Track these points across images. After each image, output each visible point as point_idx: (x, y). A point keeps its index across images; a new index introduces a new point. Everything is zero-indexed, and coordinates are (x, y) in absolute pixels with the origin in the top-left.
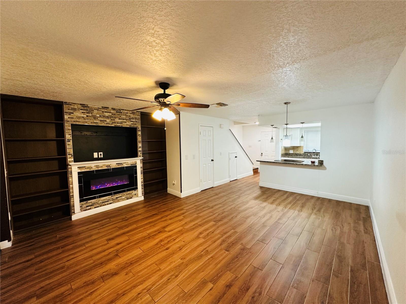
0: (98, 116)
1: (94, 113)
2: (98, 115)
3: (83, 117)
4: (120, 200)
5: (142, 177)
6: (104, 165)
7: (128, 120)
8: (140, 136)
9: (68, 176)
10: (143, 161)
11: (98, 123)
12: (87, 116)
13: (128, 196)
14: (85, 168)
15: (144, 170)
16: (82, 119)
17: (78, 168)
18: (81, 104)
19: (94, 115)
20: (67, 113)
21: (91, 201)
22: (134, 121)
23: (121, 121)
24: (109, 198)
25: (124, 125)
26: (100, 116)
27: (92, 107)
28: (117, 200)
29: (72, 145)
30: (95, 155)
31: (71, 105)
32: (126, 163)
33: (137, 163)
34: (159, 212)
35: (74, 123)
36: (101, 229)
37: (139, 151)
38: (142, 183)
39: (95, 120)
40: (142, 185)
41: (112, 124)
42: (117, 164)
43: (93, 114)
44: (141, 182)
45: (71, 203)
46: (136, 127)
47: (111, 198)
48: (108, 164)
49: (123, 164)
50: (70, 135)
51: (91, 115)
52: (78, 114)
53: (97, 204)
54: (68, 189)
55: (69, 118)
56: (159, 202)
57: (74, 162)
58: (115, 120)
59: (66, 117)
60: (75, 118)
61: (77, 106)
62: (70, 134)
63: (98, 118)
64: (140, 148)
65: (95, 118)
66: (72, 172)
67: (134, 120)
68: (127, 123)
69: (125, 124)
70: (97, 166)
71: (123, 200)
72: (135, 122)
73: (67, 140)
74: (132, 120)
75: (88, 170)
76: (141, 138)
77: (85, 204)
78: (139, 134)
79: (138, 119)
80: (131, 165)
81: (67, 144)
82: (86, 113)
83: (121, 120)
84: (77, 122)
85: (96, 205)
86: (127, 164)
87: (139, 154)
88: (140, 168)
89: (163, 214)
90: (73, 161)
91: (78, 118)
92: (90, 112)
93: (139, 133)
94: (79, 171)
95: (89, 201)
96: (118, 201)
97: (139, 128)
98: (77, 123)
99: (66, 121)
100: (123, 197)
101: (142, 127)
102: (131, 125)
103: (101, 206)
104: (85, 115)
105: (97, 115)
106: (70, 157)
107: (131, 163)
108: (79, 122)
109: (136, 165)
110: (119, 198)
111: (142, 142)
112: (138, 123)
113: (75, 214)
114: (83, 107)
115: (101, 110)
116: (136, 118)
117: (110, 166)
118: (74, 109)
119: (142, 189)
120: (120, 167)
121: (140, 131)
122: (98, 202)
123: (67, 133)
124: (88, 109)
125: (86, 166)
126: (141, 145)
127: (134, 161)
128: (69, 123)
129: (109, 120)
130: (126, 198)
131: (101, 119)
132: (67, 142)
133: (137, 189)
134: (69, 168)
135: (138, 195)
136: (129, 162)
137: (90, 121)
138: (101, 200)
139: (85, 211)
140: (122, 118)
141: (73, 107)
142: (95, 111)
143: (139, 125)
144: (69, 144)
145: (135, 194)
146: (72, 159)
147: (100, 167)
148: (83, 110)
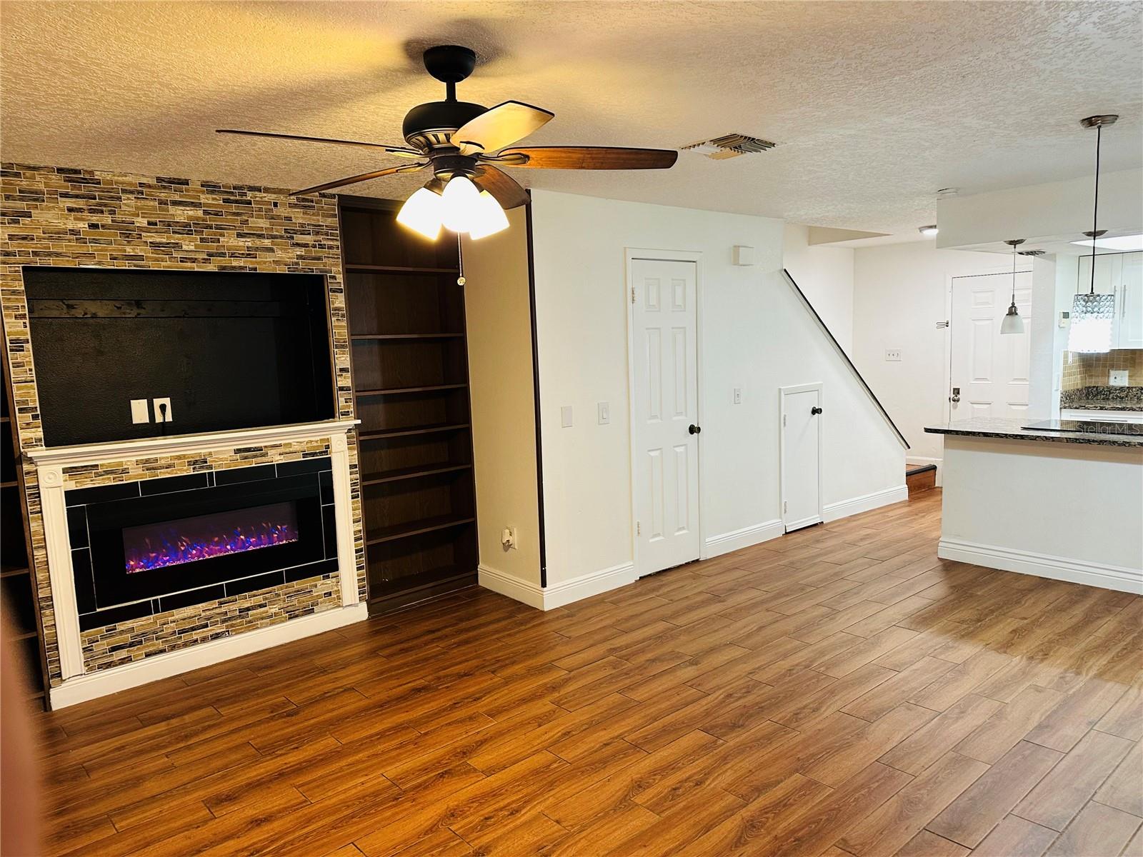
0: (142, 222)
1: (124, 208)
2: (140, 219)
3: (73, 232)
4: (258, 619)
5: (357, 512)
6: (179, 458)
7: (282, 237)
8: (343, 316)
9: (24, 512)
10: (361, 434)
11: (141, 258)
12: (94, 226)
13: (296, 602)
14: (98, 475)
15: (364, 477)
16: (69, 241)
17: (65, 471)
18: (60, 170)
19: (123, 222)
21: (130, 626)
22: (311, 243)
23: (250, 244)
24: (208, 613)
25: (265, 263)
26: (149, 223)
27: (111, 182)
28: (245, 622)
29: (33, 367)
30: (139, 411)
31: (17, 175)
32: (280, 445)
33: (334, 448)
34: (439, 678)
35: (38, 262)
36: (179, 750)
37: (341, 389)
38: (356, 540)
39: (128, 242)
40: (357, 551)
41: (206, 261)
42: (238, 451)
43: (118, 217)
44: (353, 537)
45: (45, 632)
46: (321, 271)
47: (218, 611)
48: (200, 455)
49: (265, 455)
50: (22, 321)
51: (107, 220)
52: (51, 216)
53: (157, 639)
54: (26, 571)
55: (11, 237)
56: (438, 630)
57: (44, 447)
58: (222, 239)
60: (40, 239)
61: (43, 180)
62: (23, 316)
63: (143, 234)
64: (344, 374)
65: (128, 232)
66: (39, 493)
67: (309, 239)
68: (279, 254)
69: (269, 257)
70: (147, 461)
71: (273, 619)
72: (314, 246)
73: (8, 344)
74: (299, 238)
75: (109, 481)
76: (344, 324)
77: (103, 637)
78: (336, 305)
79: (327, 234)
80: (305, 456)
81: (10, 362)
82: (86, 214)
83: (249, 242)
84: (50, 254)
85: (154, 645)
86: (287, 450)
87: (342, 401)
88: (349, 471)
89: (461, 686)
90: (40, 440)
91: (50, 238)
92: (105, 205)
93: (338, 301)
94: (72, 486)
95: (121, 626)
96: (251, 626)
97: (334, 278)
98: (51, 262)
100: (274, 609)
101: (347, 272)
102: (297, 264)
103: (173, 648)
104: (82, 220)
105: (135, 219)
106: (28, 424)
107: (304, 447)
108: (58, 255)
109: (330, 458)
110: (254, 611)
111: (351, 343)
112: (329, 254)
113: (65, 680)
114: (69, 181)
115: (152, 195)
116: (320, 226)
117: (206, 462)
118: (32, 193)
119: (358, 569)
120: (254, 465)
121: (342, 292)
122: (160, 630)
123: (10, 312)
124: (97, 194)
125: (102, 465)
126: (348, 359)
127: (318, 438)
128: (14, 263)
129: (193, 244)
130: (287, 612)
131: (158, 240)
132: (11, 350)
133: (337, 570)
134: (28, 473)
135: (339, 598)
136: (295, 444)
137: (106, 250)
138: (174, 622)
139: (107, 668)
140: (255, 232)
141: (28, 185)
142: (128, 199)
143: (337, 260)
144: (19, 360)
145: (325, 594)
146: (37, 433)
147: (162, 468)
148: (74, 200)
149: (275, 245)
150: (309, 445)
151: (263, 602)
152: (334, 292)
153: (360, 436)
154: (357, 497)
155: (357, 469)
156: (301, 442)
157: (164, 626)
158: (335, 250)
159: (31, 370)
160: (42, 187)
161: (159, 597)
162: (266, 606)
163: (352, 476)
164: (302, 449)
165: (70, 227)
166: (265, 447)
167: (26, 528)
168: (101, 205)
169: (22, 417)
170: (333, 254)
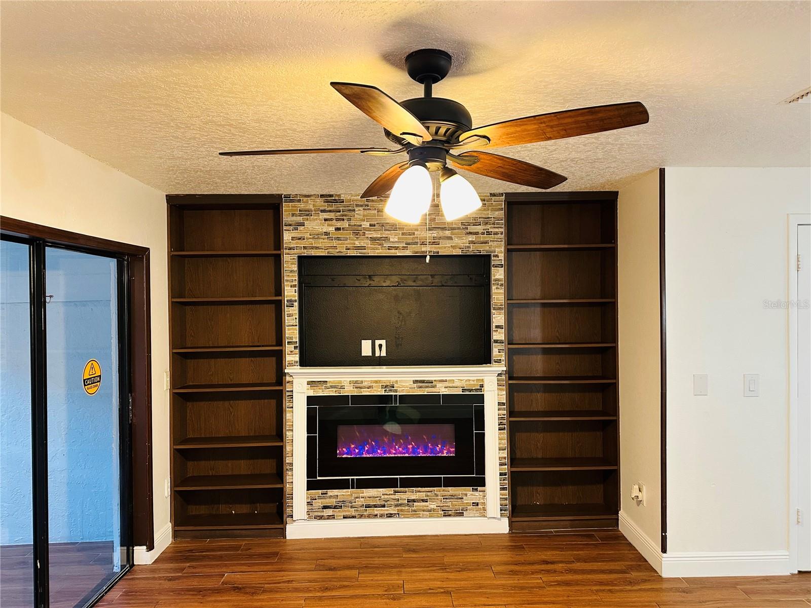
0: (366, 224)
1: (356, 216)
3: (326, 234)
4: (421, 510)
5: (503, 441)
6: (376, 382)
7: (459, 228)
8: (502, 285)
9: (284, 406)
10: (510, 378)
11: (364, 248)
12: (338, 229)
13: (450, 504)
14: (326, 388)
15: (511, 413)
16: (324, 239)
17: (309, 383)
18: (322, 196)
19: (355, 225)
20: (290, 225)
21: (336, 494)
22: (480, 231)
23: (435, 235)
24: (386, 497)
25: (445, 247)
26: (370, 225)
27: (350, 201)
28: (409, 509)
29: (297, 317)
30: (366, 348)
31: (299, 201)
32: (446, 381)
33: (486, 388)
35: (306, 253)
37: (496, 341)
38: (501, 464)
39: (357, 238)
40: (501, 474)
41: (404, 248)
42: (415, 382)
43: (353, 223)
44: (498, 462)
45: (288, 486)
46: (487, 251)
47: (393, 497)
48: (389, 381)
50: (294, 289)
51: (345, 224)
52: (316, 225)
53: (352, 507)
54: (281, 444)
55: (293, 239)
57: (299, 367)
59: (287, 236)
60: (308, 239)
61: (312, 203)
62: (295, 286)
63: (367, 232)
64: (499, 330)
65: (357, 232)
66: (293, 396)
67: (479, 229)
68: (456, 241)
69: (448, 243)
70: (356, 382)
71: (431, 513)
72: (483, 234)
73: (286, 303)
74: (472, 229)
75: (331, 393)
76: (502, 291)
77: (320, 498)
78: (496, 277)
79: (494, 224)
80: (464, 390)
81: (286, 313)
82: (334, 221)
84: (312, 248)
85: (349, 511)
86: (451, 385)
87: (497, 352)
88: (497, 407)
90: (297, 362)
91: (313, 238)
92: (346, 216)
93: (498, 274)
94: (311, 393)
95: (331, 492)
96: (415, 514)
97: (497, 256)
98: (313, 253)
99: (286, 249)
100: (433, 506)
101: (509, 251)
102: (469, 247)
103: (361, 516)
104: (332, 225)
105: (362, 223)
106: (291, 352)
107: (464, 384)
108: (317, 248)
109: (483, 394)
110: (419, 504)
111: (506, 306)
112: (495, 238)
113: (295, 521)
114: (327, 202)
115: (374, 207)
116: (488, 218)
117: (394, 387)
118: (306, 211)
119: (502, 489)
120: (426, 393)
121: (502, 267)
122: (354, 501)
123: (288, 283)
124: (341, 209)
125: (330, 382)
126: (503, 318)
127: (475, 378)
128: (293, 254)
129: (396, 237)
130: (443, 511)
131: (375, 236)
132: (287, 306)
133: (484, 485)
134: (288, 382)
135: (484, 509)
136: (457, 381)
137: (344, 244)
138: (363, 498)
139: (319, 519)
140: (440, 226)
141: (304, 207)
142: (359, 210)
143: (500, 243)
144: (290, 312)
145: (473, 503)
146: (296, 358)
147: (365, 387)
148: (328, 213)
149: (453, 234)
150: (468, 383)
151: (426, 498)
152: (496, 267)
153: (509, 380)
154: (504, 429)
155: (505, 407)
156: (461, 380)
157: (357, 499)
158: (499, 235)
159: (296, 319)
160: (311, 207)
161: (355, 477)
162: (427, 502)
163: (500, 412)
164: (462, 386)
165: (325, 231)
166: (435, 381)
167: (284, 417)
168: (343, 216)
169: (289, 347)
170: (497, 239)
